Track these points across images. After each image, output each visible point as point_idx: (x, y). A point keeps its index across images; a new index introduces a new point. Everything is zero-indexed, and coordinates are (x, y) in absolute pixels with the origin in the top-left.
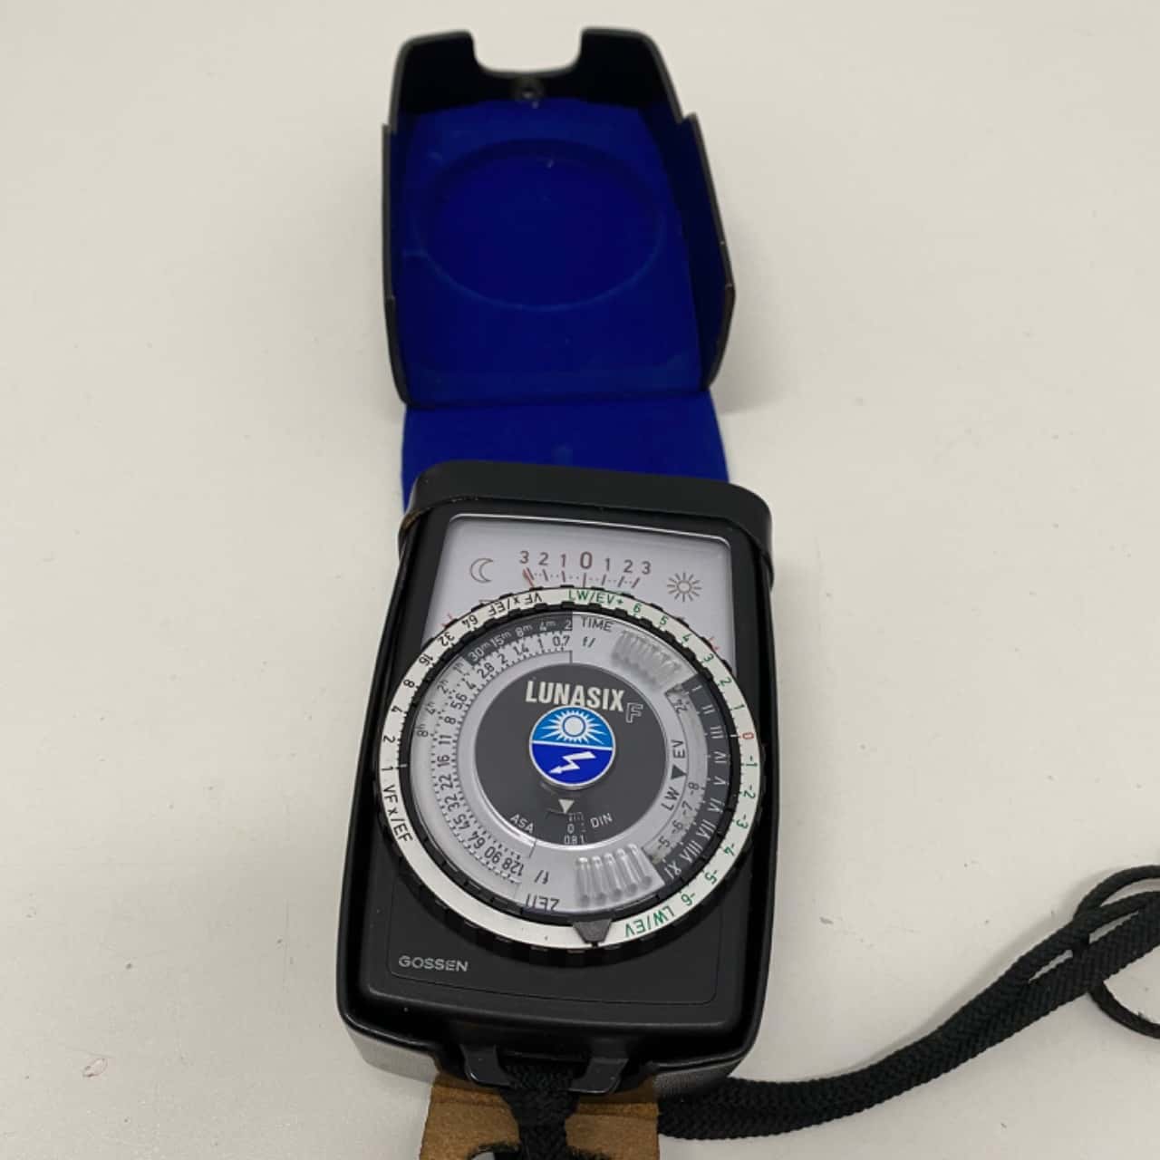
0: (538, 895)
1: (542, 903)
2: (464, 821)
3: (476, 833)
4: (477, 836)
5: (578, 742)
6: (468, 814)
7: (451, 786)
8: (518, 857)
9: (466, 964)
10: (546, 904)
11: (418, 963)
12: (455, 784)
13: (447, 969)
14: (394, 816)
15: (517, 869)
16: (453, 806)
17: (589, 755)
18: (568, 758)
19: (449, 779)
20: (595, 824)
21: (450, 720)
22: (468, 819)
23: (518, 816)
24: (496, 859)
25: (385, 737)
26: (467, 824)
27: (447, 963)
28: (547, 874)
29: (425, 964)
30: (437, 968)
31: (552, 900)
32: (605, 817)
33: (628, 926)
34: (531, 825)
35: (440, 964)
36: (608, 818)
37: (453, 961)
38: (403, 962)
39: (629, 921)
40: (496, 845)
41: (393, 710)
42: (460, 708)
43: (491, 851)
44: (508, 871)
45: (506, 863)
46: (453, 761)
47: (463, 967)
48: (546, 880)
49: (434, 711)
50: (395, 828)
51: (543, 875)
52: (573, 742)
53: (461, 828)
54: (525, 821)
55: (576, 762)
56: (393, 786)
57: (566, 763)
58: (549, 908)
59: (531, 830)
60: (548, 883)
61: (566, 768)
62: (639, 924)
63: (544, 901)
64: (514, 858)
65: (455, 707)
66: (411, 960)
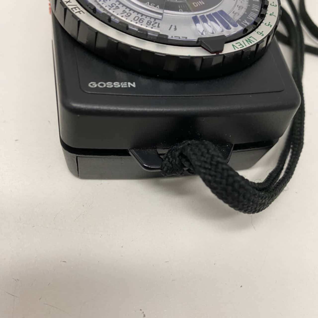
2: (115, 6)
3: (124, 11)
4: (126, 12)
6: (117, 3)
8: (155, 20)
9: (134, 83)
11: (102, 85)
13: (122, 87)
14: (69, 3)
15: (156, 25)
20: (196, 5)
22: (117, 5)
23: (149, 3)
24: (141, 21)
26: (118, 8)
27: (121, 84)
28: (175, 26)
30: (115, 86)
31: (183, 37)
32: (200, 2)
33: (233, 45)
34: (158, 6)
35: (117, 85)
36: (202, 3)
37: (125, 83)
38: (91, 85)
39: (234, 43)
40: (139, 15)
43: (137, 18)
45: (148, 23)
47: (132, 85)
48: (175, 29)
50: (72, 9)
51: (173, 27)
53: (114, 9)
54: (154, 4)
60: (177, 30)
62: (239, 44)
66: (97, 83)
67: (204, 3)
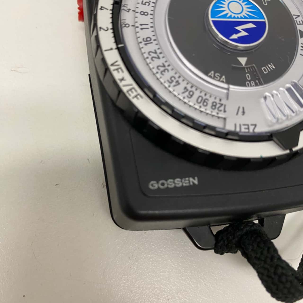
0: (242, 124)
1: (246, 129)
2: (175, 81)
3: (185, 88)
4: (187, 90)
5: (241, 18)
6: (177, 76)
7: (159, 58)
8: (220, 100)
9: (196, 178)
10: (248, 129)
11: (163, 184)
12: (161, 56)
13: (184, 185)
14: (123, 83)
15: (222, 108)
16: (164, 71)
17: (251, 26)
18: (239, 28)
19: (156, 53)
20: (265, 71)
21: (144, 13)
22: (177, 79)
23: (213, 72)
24: (205, 104)
25: (100, 28)
26: (178, 83)
27: (183, 181)
28: (243, 108)
29: (168, 184)
30: (177, 185)
31: (252, 125)
32: (269, 66)
34: (224, 77)
35: (179, 182)
36: (272, 66)
37: (187, 179)
38: (152, 185)
40: (203, 94)
41: (101, 9)
42: (149, 5)
43: (200, 99)
44: (216, 111)
45: (213, 105)
46: (155, 40)
47: (194, 181)
48: (244, 113)
49: (129, 10)
50: (128, 92)
51: (241, 110)
52: (238, 18)
53: (174, 86)
54: (219, 75)
55: (245, 30)
56: (116, 62)
57: (239, 32)
58: (251, 130)
59: (224, 80)
61: (240, 35)
63: (246, 127)
64: (217, 101)
65: (145, 4)
66: (158, 182)
67: (274, 67)
